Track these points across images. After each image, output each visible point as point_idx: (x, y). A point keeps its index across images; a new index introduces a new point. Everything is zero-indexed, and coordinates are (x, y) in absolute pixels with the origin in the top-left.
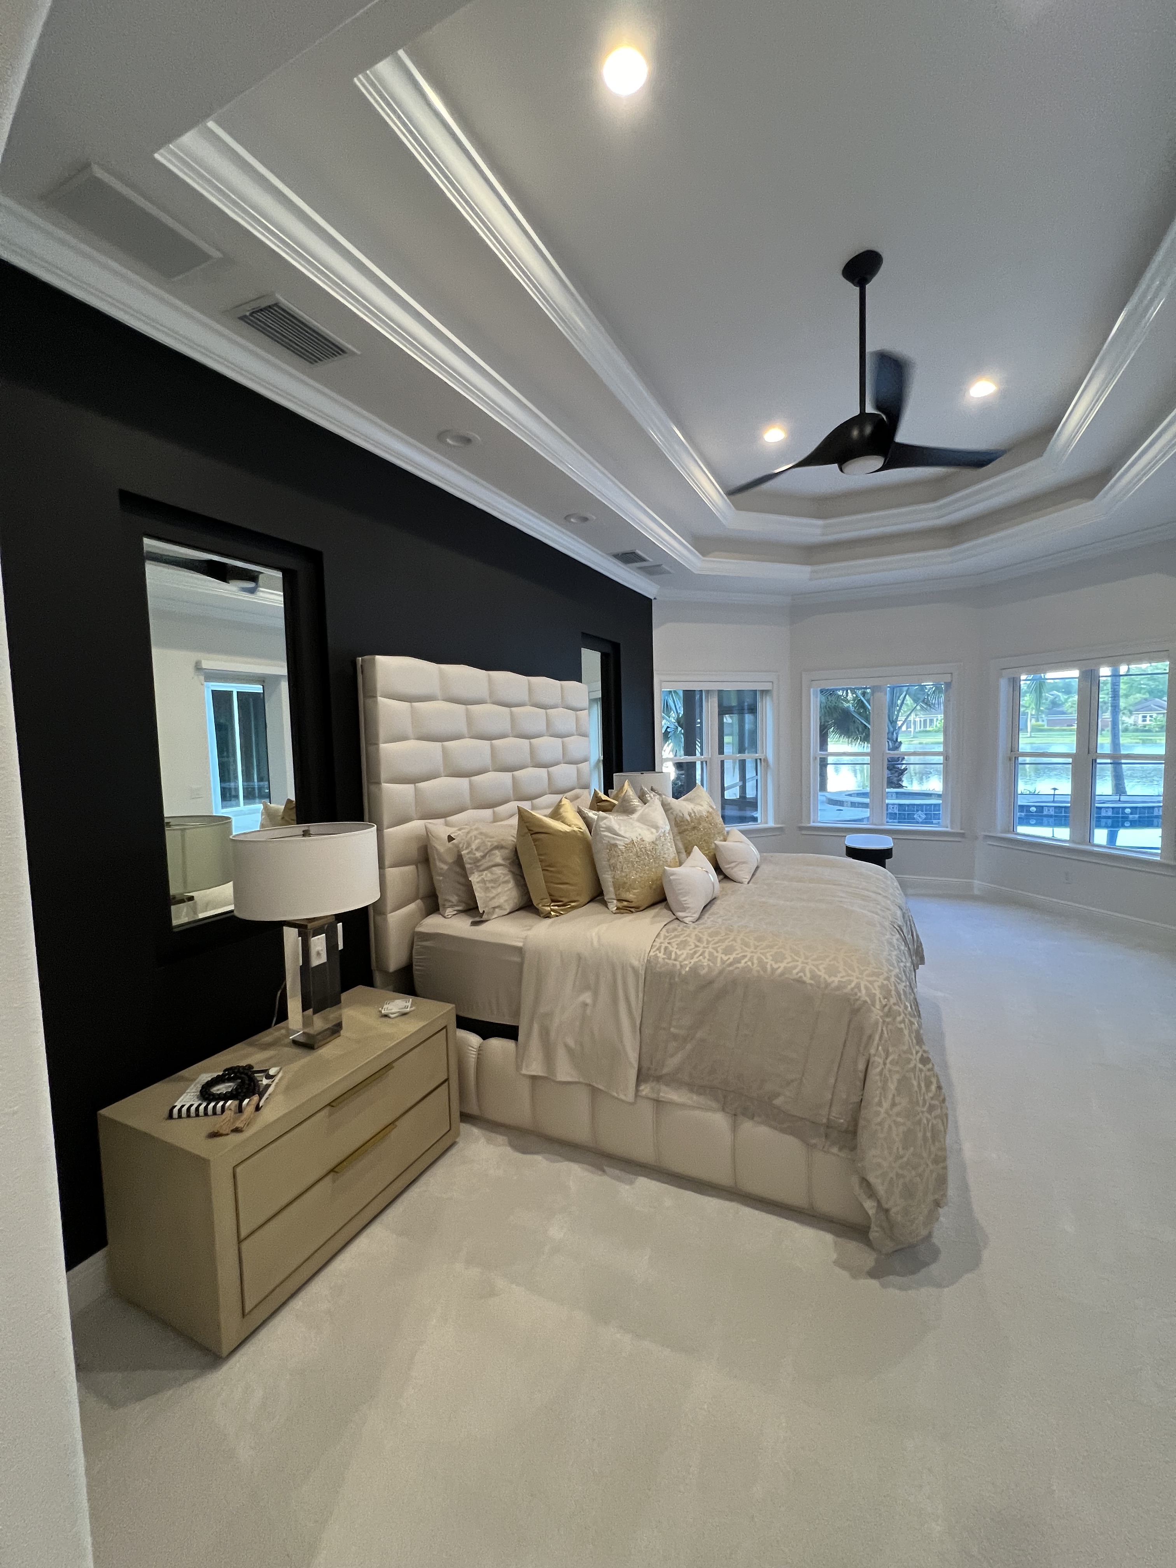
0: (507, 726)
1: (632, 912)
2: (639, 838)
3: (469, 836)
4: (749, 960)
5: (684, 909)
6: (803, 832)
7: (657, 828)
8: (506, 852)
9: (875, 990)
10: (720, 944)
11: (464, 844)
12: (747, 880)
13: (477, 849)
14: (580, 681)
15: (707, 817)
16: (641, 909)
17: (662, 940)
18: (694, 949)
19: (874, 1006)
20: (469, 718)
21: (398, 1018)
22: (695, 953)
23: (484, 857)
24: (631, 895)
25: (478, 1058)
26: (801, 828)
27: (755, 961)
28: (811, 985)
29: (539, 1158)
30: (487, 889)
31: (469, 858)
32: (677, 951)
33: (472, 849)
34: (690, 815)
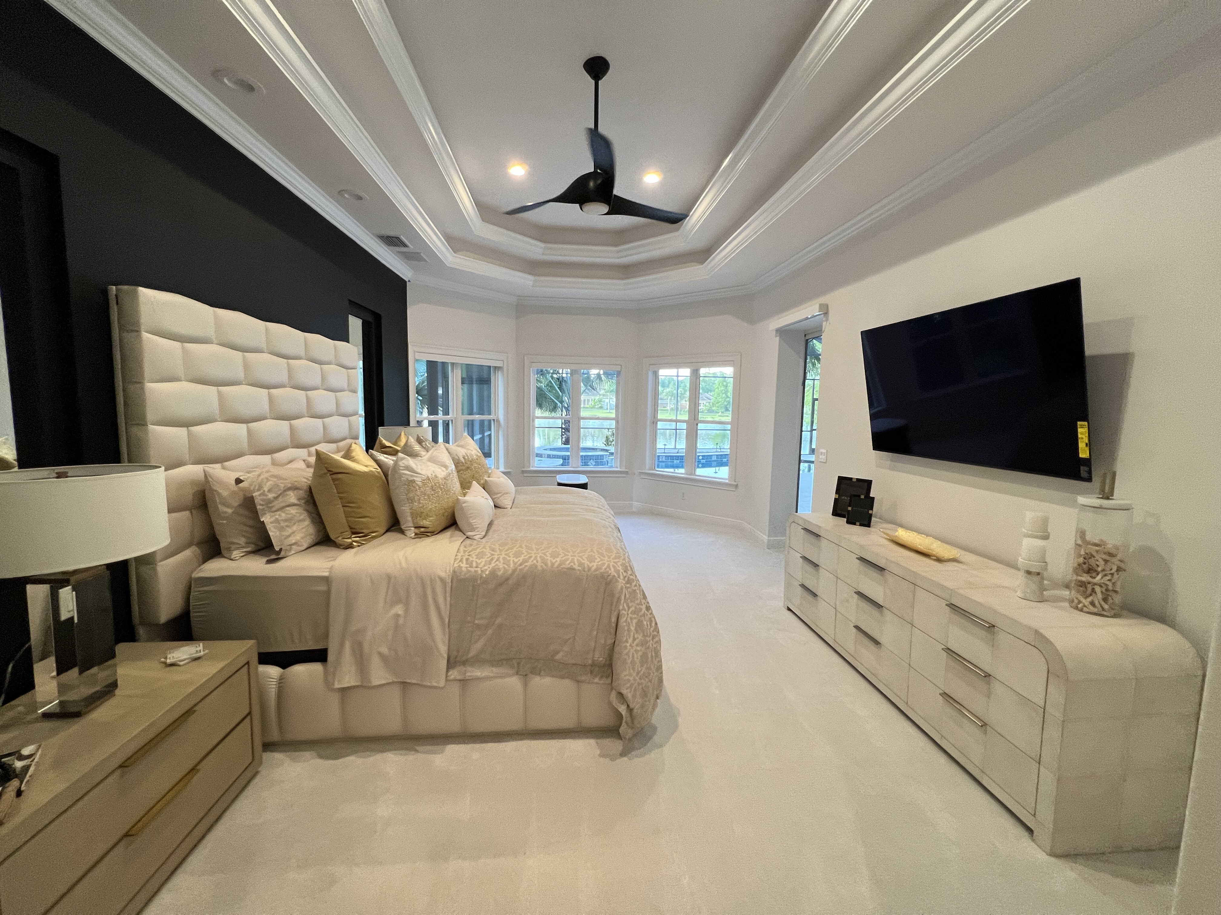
0: (284, 378)
1: (428, 536)
2: (434, 475)
3: (260, 479)
4: (534, 559)
5: (473, 530)
6: (525, 475)
7: (446, 467)
8: (301, 493)
9: (619, 567)
10: (510, 551)
11: (255, 486)
12: (510, 506)
13: (269, 491)
14: (348, 342)
15: (477, 459)
16: (436, 533)
17: (462, 553)
18: (490, 557)
19: (619, 577)
20: (246, 366)
21: (190, 664)
22: (492, 559)
23: (276, 498)
24: (428, 523)
25: (279, 687)
26: (523, 472)
27: (539, 559)
28: (579, 570)
29: (352, 758)
30: (282, 529)
31: (262, 500)
32: (477, 560)
33: (264, 491)
34: (464, 458)
